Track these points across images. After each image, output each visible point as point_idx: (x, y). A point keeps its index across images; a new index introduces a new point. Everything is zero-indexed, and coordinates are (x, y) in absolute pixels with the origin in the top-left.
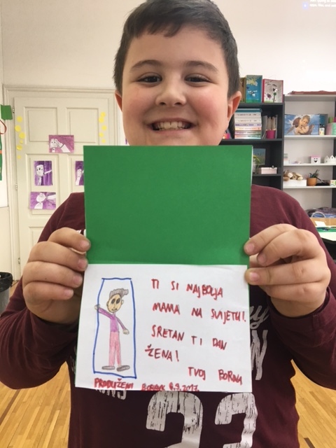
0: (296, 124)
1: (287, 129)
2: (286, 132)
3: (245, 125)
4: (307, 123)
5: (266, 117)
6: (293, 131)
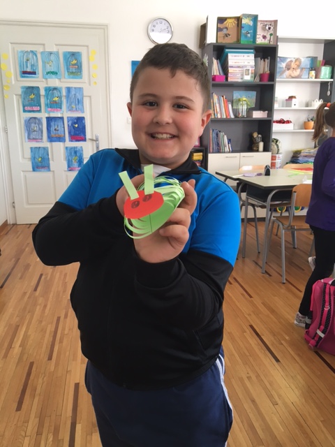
0: (288, 67)
1: (279, 72)
2: (278, 74)
3: (239, 67)
4: (298, 66)
5: (259, 59)
6: (284, 74)
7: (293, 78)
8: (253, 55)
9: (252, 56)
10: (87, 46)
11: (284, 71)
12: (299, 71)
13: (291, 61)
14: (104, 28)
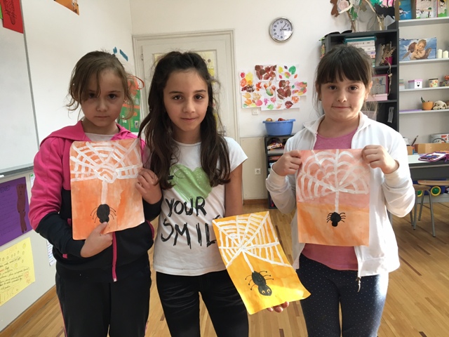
0: (412, 48)
1: (402, 55)
2: (401, 57)
4: (423, 47)
6: (408, 57)
7: (417, 59)
8: (374, 41)
9: (372, 43)
10: (216, 50)
11: (408, 54)
12: (424, 52)
13: (415, 43)
14: (230, 33)
